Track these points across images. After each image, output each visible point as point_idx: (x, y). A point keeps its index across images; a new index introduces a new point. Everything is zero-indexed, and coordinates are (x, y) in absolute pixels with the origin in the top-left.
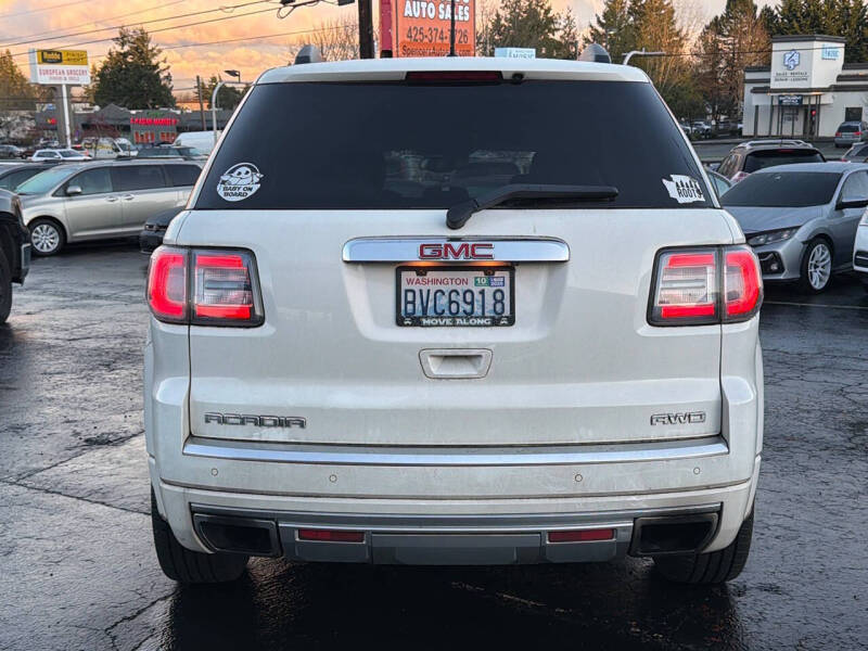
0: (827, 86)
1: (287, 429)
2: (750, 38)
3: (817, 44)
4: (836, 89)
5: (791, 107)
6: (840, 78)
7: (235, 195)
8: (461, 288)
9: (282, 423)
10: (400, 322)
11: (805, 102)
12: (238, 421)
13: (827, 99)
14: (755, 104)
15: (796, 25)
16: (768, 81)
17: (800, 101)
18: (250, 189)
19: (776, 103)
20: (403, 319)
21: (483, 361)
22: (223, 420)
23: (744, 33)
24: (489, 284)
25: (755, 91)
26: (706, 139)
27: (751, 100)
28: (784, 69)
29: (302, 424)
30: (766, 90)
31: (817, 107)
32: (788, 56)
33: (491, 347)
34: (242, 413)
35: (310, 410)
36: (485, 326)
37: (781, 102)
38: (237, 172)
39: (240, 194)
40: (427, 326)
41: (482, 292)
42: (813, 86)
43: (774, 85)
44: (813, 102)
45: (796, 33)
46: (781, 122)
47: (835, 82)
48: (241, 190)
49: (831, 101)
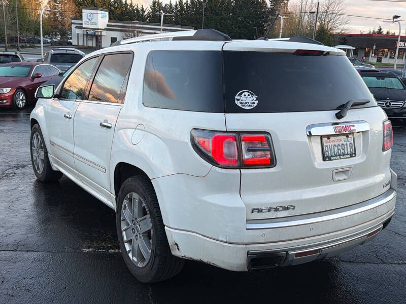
0: (103, 28)
1: (287, 211)
2: (68, 6)
3: (99, 12)
4: (107, 29)
5: (91, 35)
6: (108, 25)
7: (247, 106)
8: (340, 143)
9: (286, 209)
10: (324, 159)
11: (97, 34)
12: (267, 210)
13: (104, 33)
14: (77, 33)
15: (86, 2)
16: (82, 24)
17: (95, 33)
18: (254, 103)
19: (85, 33)
20: (326, 158)
21: (350, 172)
22: (260, 211)
23: (66, 3)
24: (348, 141)
25: (76, 27)
26: (58, 45)
27: (75, 31)
28: (88, 20)
29: (294, 208)
30: (81, 28)
31: (101, 36)
32: (89, 15)
33: (352, 166)
34: (268, 207)
35: (297, 201)
36: (349, 158)
37: (87, 33)
38: (243, 94)
39: (250, 106)
40: (333, 160)
41: (346, 145)
42: (99, 28)
43: (84, 26)
44: (99, 34)
45: (86, 6)
46: (87, 41)
47: (106, 27)
48: (250, 104)
49: (105, 34)
